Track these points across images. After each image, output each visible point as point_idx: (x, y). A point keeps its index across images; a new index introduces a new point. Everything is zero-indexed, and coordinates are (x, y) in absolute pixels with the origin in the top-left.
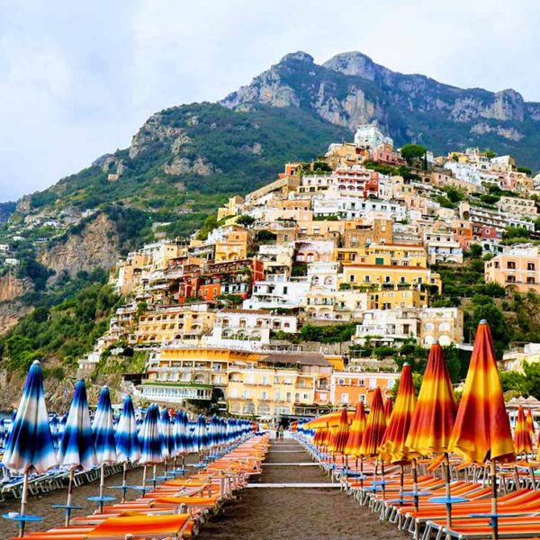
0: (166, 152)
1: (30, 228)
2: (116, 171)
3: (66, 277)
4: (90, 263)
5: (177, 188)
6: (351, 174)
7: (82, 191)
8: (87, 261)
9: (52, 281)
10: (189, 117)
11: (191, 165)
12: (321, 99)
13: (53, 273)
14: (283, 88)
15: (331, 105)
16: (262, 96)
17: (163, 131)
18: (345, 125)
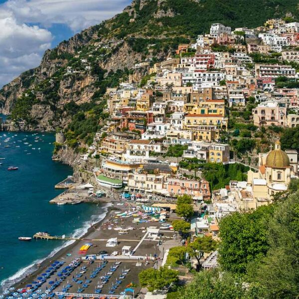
1: (96, 49)
2: (133, 17)
3: (111, 72)
4: (122, 65)
5: (159, 25)
6: (201, 56)
9: (106, 75)
11: (166, 13)
13: (106, 71)
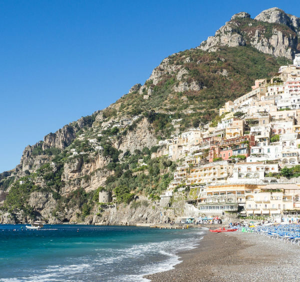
0: (174, 80)
1: (106, 129)
2: (147, 93)
3: (128, 153)
4: (141, 145)
5: (183, 100)
6: (295, 83)
7: (131, 106)
8: (139, 144)
9: (121, 156)
10: (185, 58)
11: (189, 86)
12: (257, 39)
13: (121, 152)
14: (234, 35)
15: (263, 43)
16: (222, 41)
17: (171, 68)
18: (271, 53)
